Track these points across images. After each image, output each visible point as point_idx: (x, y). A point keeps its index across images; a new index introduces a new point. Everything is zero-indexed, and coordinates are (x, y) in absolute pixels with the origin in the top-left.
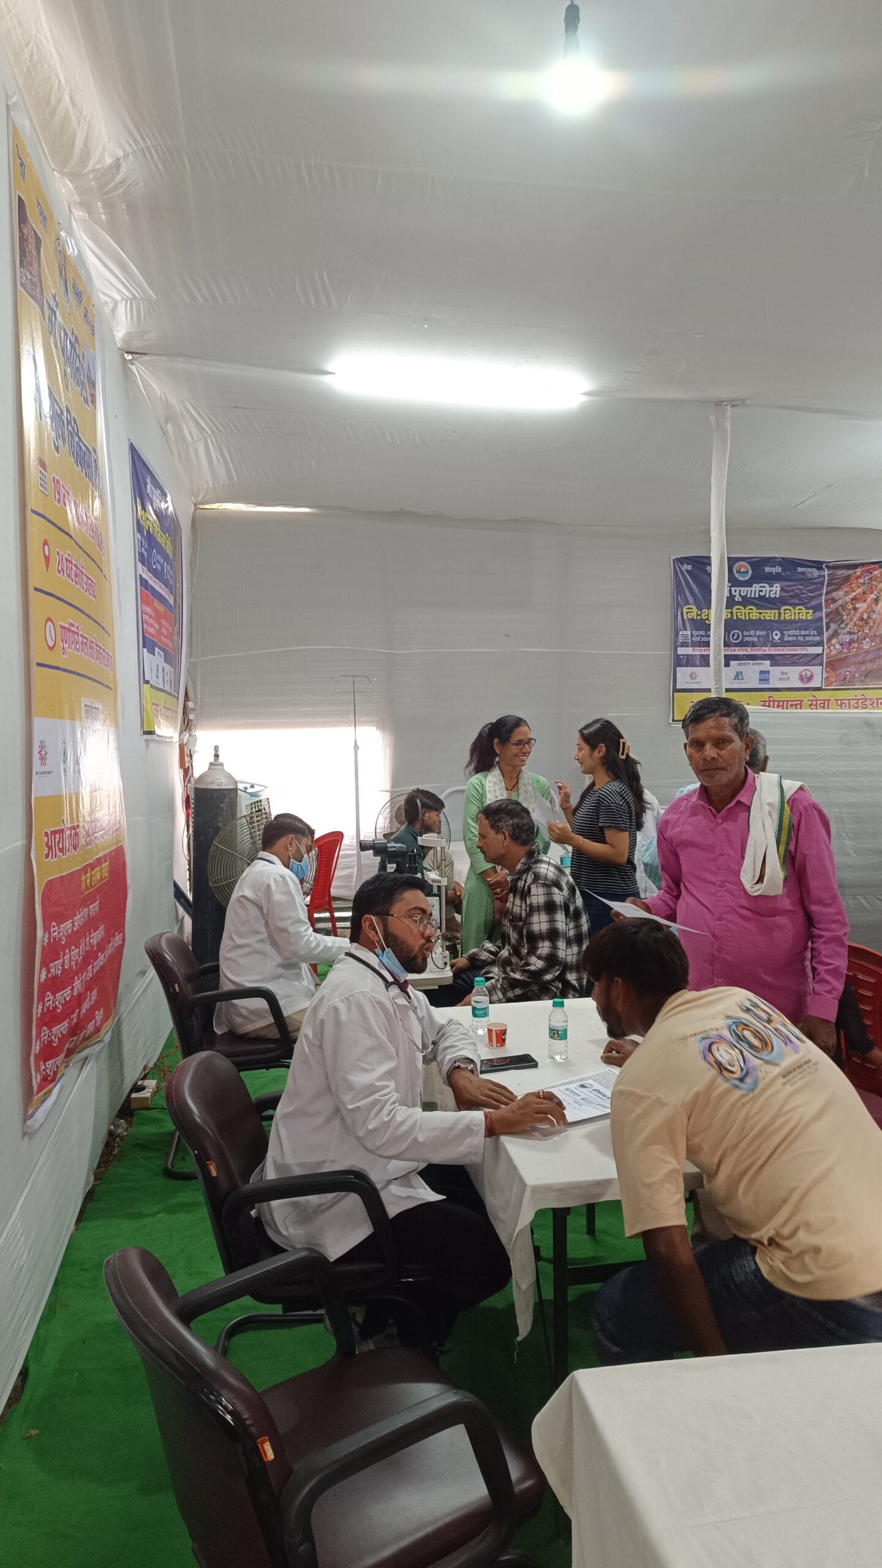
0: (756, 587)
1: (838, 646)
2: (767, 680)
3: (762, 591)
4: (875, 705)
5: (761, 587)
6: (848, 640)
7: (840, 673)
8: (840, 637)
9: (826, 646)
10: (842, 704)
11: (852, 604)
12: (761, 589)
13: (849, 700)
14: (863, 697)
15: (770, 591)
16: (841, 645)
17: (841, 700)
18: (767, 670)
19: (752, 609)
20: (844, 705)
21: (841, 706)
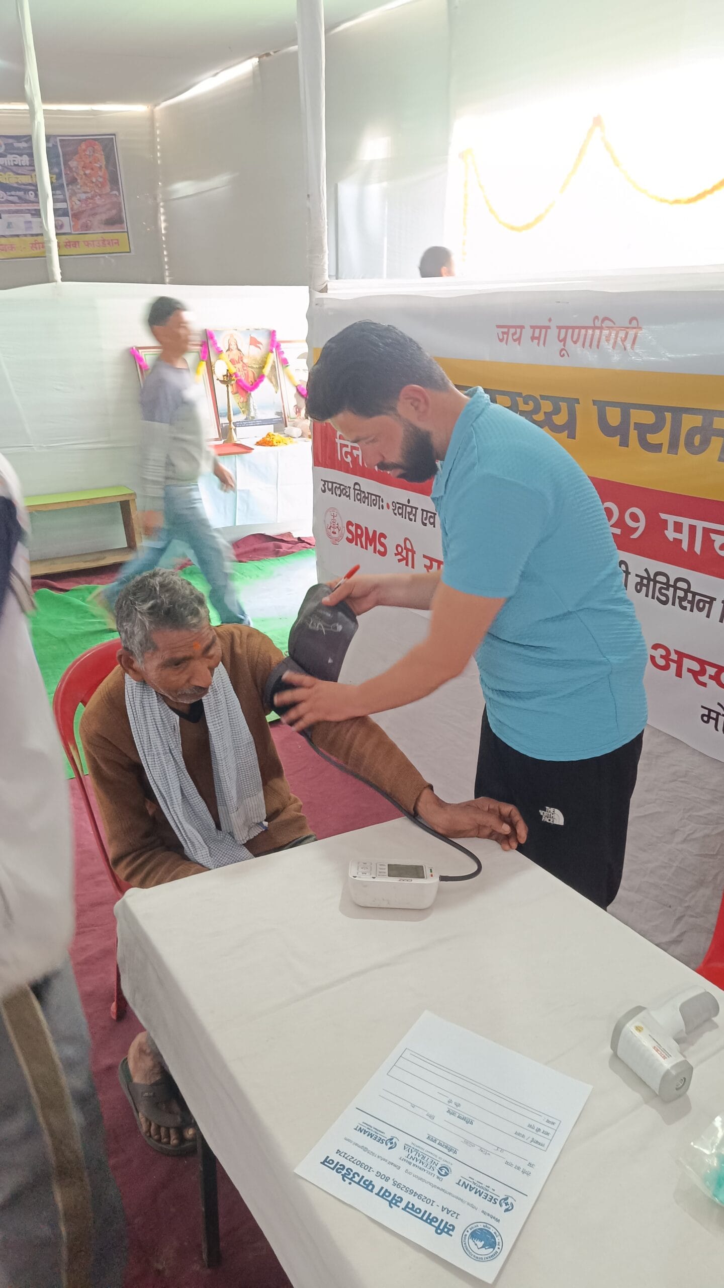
0: (10, 157)
1: (78, 203)
2: (30, 228)
3: (15, 161)
5: (14, 157)
6: (84, 198)
8: (78, 195)
9: (68, 202)
11: (83, 170)
12: (14, 159)
15: (21, 160)
16: (80, 201)
18: (29, 220)
19: (10, 175)
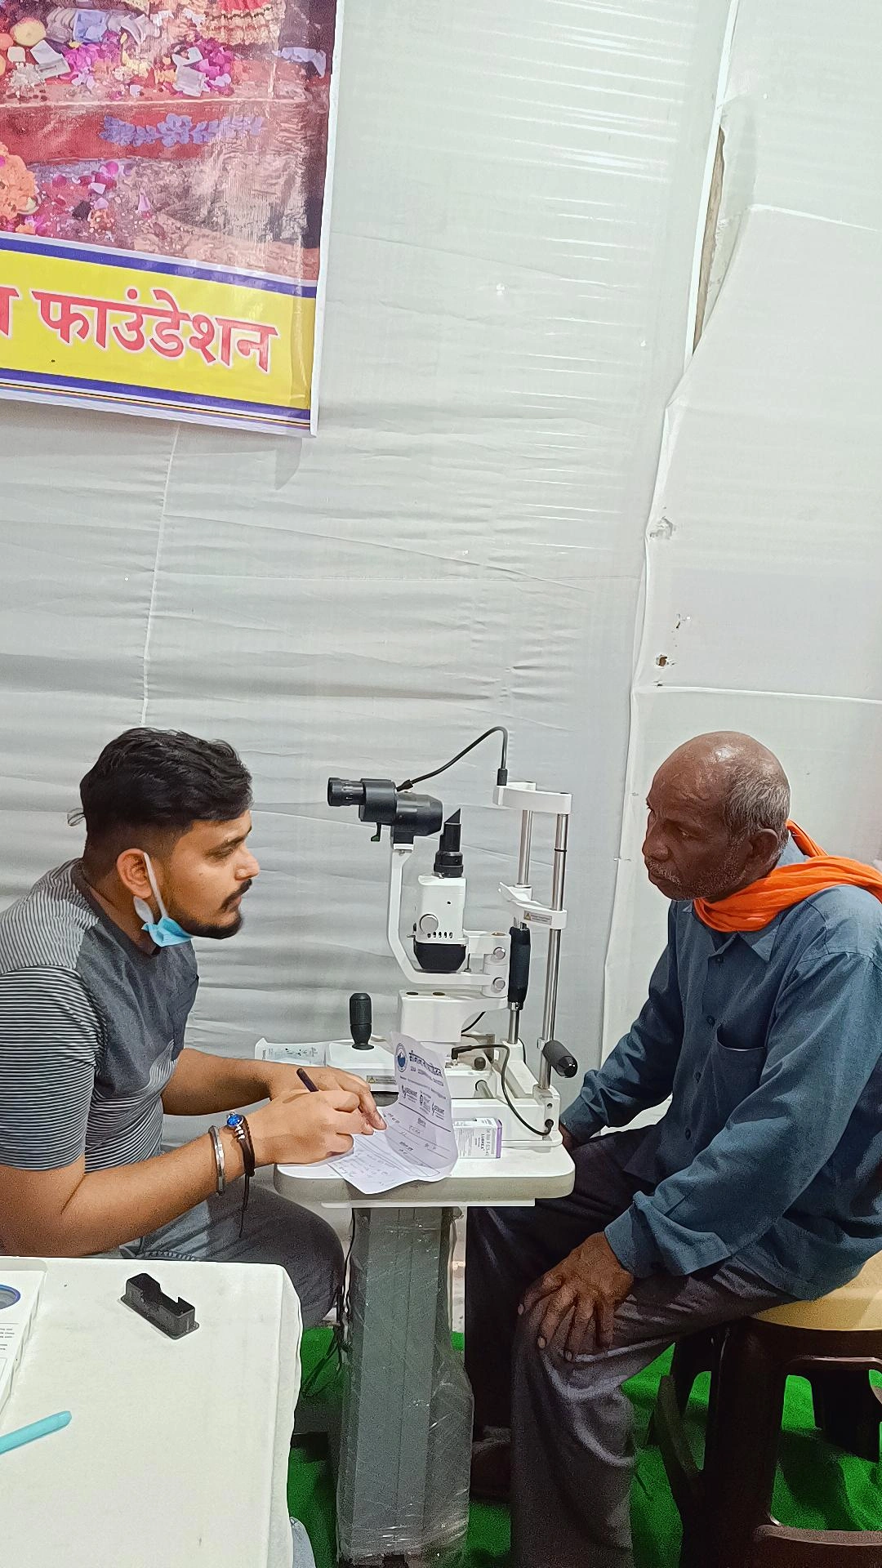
4: (215, 347)
7: (63, 181)
10: (68, 318)
13: (103, 307)
14: (165, 306)
17: (67, 302)
20: (76, 326)
21: (63, 327)
